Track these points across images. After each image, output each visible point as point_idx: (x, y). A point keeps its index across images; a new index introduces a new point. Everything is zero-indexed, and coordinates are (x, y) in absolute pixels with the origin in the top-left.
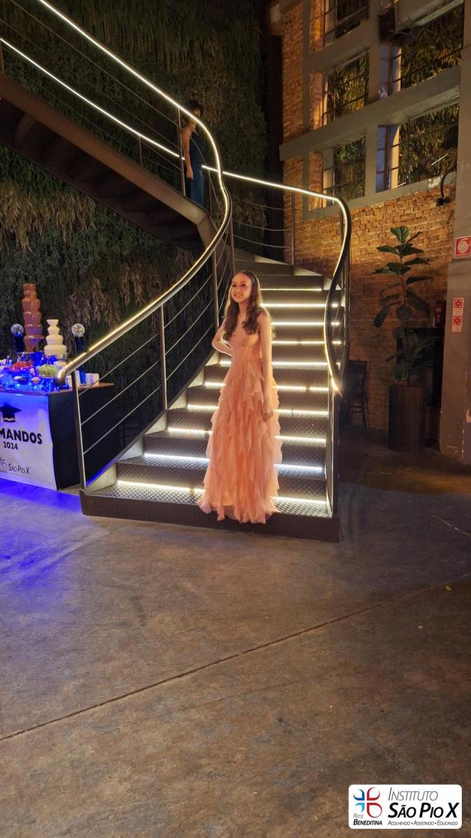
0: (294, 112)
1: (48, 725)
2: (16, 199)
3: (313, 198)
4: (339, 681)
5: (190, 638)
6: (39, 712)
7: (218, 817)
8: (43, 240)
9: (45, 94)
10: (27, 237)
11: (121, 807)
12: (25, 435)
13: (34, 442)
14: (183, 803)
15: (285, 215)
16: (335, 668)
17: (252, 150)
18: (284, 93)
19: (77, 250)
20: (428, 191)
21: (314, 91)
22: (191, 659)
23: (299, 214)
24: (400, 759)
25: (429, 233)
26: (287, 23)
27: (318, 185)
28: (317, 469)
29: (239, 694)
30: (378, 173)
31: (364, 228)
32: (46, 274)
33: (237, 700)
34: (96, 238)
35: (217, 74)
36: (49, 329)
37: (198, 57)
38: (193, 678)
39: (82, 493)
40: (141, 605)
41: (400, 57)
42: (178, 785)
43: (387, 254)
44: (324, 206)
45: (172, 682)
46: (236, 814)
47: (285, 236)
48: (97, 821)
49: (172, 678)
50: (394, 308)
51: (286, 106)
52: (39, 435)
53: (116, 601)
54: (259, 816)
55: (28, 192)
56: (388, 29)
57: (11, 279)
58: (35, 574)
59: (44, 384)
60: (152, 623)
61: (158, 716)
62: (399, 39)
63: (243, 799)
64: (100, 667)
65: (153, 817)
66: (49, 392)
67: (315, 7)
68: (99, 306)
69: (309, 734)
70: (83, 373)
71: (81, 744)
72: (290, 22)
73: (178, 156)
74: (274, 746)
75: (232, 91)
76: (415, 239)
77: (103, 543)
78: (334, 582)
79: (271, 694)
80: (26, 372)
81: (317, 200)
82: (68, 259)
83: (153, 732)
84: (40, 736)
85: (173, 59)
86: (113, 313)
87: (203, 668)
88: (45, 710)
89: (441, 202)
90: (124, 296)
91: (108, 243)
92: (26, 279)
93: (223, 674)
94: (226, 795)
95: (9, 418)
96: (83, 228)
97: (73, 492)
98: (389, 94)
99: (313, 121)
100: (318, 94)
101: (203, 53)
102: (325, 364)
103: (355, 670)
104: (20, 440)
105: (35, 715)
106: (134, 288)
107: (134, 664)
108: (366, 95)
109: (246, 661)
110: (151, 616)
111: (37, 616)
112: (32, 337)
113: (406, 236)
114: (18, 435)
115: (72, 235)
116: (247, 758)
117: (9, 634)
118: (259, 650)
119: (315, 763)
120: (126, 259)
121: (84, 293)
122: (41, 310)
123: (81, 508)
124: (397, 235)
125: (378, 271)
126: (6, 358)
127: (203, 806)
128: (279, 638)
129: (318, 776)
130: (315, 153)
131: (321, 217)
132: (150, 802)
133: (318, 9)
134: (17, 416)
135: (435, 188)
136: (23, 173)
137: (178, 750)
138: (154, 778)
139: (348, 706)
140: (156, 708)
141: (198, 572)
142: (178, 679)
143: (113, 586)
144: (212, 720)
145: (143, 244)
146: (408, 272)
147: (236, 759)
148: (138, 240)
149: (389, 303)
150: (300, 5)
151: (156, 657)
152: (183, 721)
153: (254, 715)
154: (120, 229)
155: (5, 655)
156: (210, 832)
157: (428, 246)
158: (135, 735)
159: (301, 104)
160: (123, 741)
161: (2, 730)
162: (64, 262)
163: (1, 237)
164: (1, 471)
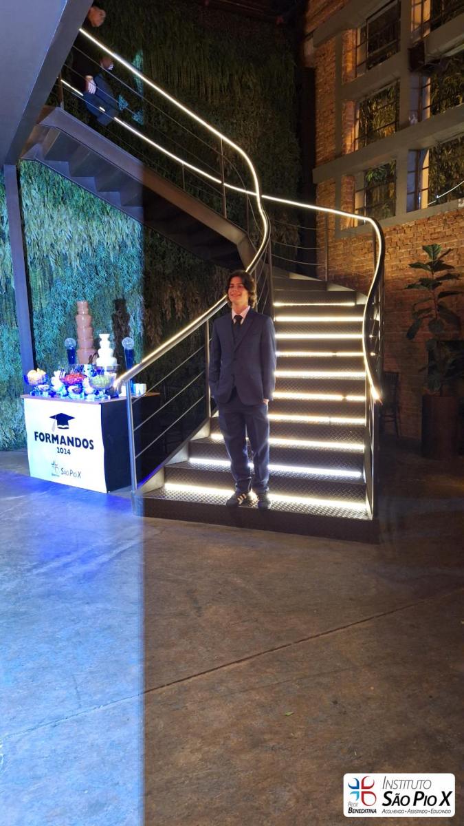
0: (327, 138)
2: (68, 223)
3: (345, 218)
4: (388, 669)
5: (244, 628)
6: (112, 690)
7: (284, 785)
8: (93, 260)
10: (78, 258)
11: (195, 774)
14: (251, 772)
15: (318, 234)
16: (383, 658)
17: (286, 174)
18: (318, 120)
19: (122, 269)
20: (458, 211)
21: (347, 118)
22: (247, 647)
23: (332, 233)
25: (460, 250)
26: (320, 56)
27: (350, 205)
28: (355, 474)
29: (294, 678)
30: (408, 194)
32: (94, 292)
33: (293, 684)
35: (254, 105)
36: (101, 343)
37: (237, 89)
38: (251, 664)
39: (133, 495)
40: (196, 598)
41: (429, 87)
42: (246, 757)
43: (418, 270)
44: (356, 225)
45: (231, 667)
46: (300, 783)
47: (317, 254)
48: (175, 785)
49: (231, 664)
50: (426, 321)
51: (319, 132)
53: (173, 594)
54: (322, 785)
55: (79, 216)
56: (418, 60)
57: (62, 296)
58: (95, 569)
59: (97, 393)
60: (208, 614)
61: (222, 697)
62: (428, 70)
63: (306, 770)
64: (163, 652)
65: (225, 783)
66: (101, 401)
67: (347, 41)
69: (363, 715)
71: (153, 719)
72: (324, 55)
73: (220, 182)
74: (331, 725)
75: (268, 120)
76: (446, 256)
77: (155, 542)
78: (377, 581)
79: (324, 680)
80: (79, 383)
81: (349, 220)
82: (114, 278)
83: (218, 710)
84: (115, 711)
85: (214, 90)
87: (258, 655)
88: (116, 689)
90: (166, 311)
91: (151, 262)
92: (77, 296)
93: (281, 661)
94: (289, 766)
95: (63, 425)
96: (129, 249)
97: (124, 494)
98: (419, 121)
99: (345, 146)
100: (350, 121)
101: (241, 86)
102: (365, 374)
103: (402, 660)
105: (108, 693)
106: (175, 304)
107: (195, 650)
108: (397, 120)
109: (298, 650)
110: (206, 608)
111: (100, 606)
113: (438, 253)
115: (118, 255)
116: (306, 735)
117: (77, 621)
118: (310, 640)
119: (370, 741)
120: (168, 277)
122: (91, 325)
123: (132, 510)
124: (428, 252)
125: (410, 287)
126: (60, 370)
127: (269, 775)
128: (328, 630)
129: (374, 752)
130: (348, 176)
131: (353, 236)
132: (221, 770)
133: (350, 43)
136: (75, 199)
137: (242, 729)
138: (223, 750)
139: (398, 691)
140: (218, 689)
141: (246, 569)
142: (236, 665)
143: (168, 580)
144: (272, 701)
146: (439, 287)
147: (296, 736)
148: (179, 259)
149: (421, 316)
150: (333, 39)
151: (214, 644)
152: (245, 702)
153: (310, 697)
154: (163, 249)
155: (74, 640)
156: (278, 798)
157: (458, 262)
158: (201, 712)
159: (334, 131)
160: (191, 717)
161: (80, 705)
162: (111, 281)
163: (54, 257)
164: (53, 475)
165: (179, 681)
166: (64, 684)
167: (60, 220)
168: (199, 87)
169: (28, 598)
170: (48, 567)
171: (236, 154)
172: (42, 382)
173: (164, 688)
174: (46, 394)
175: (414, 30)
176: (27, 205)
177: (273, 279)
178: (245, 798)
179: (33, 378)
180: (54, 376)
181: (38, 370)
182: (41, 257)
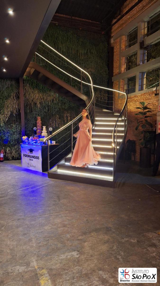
0: (117, 68)
2: (37, 94)
8: (44, 105)
10: (39, 104)
12: (35, 157)
13: (37, 159)
17: (104, 79)
18: (114, 63)
19: (52, 107)
20: (153, 91)
21: (122, 62)
22: (69, 208)
23: (117, 97)
25: (153, 103)
27: (123, 88)
30: (139, 86)
31: (135, 101)
32: (44, 114)
34: (58, 104)
35: (94, 58)
36: (43, 129)
38: (68, 212)
39: (48, 173)
40: (59, 198)
41: (146, 53)
47: (113, 103)
50: (141, 125)
52: (39, 157)
53: (54, 196)
55: (41, 92)
56: (142, 46)
57: (34, 115)
58: (35, 190)
59: (41, 143)
60: (62, 201)
62: (146, 48)
64: (47, 208)
66: (42, 145)
67: (123, 39)
68: (58, 123)
70: (51, 141)
72: (116, 43)
75: (98, 63)
76: (148, 105)
77: (52, 185)
78: (110, 197)
79: (86, 216)
80: (36, 140)
82: (50, 110)
85: (82, 54)
86: (61, 125)
87: (71, 210)
89: (156, 95)
90: (65, 120)
91: (61, 105)
92: (39, 115)
95: (31, 152)
96: (55, 101)
97: (46, 173)
98: (143, 64)
99: (122, 70)
101: (90, 53)
102: (112, 140)
106: (68, 118)
108: (137, 63)
109: (82, 210)
112: (39, 131)
113: (145, 104)
114: (33, 157)
115: (51, 103)
120: (66, 110)
121: (54, 119)
122: (42, 124)
123: (48, 177)
124: (142, 104)
125: (136, 114)
126: (32, 136)
130: (122, 79)
131: (123, 98)
134: (33, 152)
135: (155, 90)
136: (39, 87)
139: (104, 219)
143: (53, 193)
146: (146, 115)
148: (70, 104)
149: (140, 123)
150: (119, 38)
153: (81, 219)
154: (65, 102)
157: (153, 107)
159: (118, 66)
162: (49, 111)
163: (33, 104)
164: (28, 167)
166: (22, 213)
167: (35, 93)
168: (77, 54)
172: (26, 140)
174: (27, 143)
175: (141, 37)
176: (26, 89)
177: (95, 111)
179: (24, 139)
180: (30, 138)
181: (26, 136)
182: (29, 104)
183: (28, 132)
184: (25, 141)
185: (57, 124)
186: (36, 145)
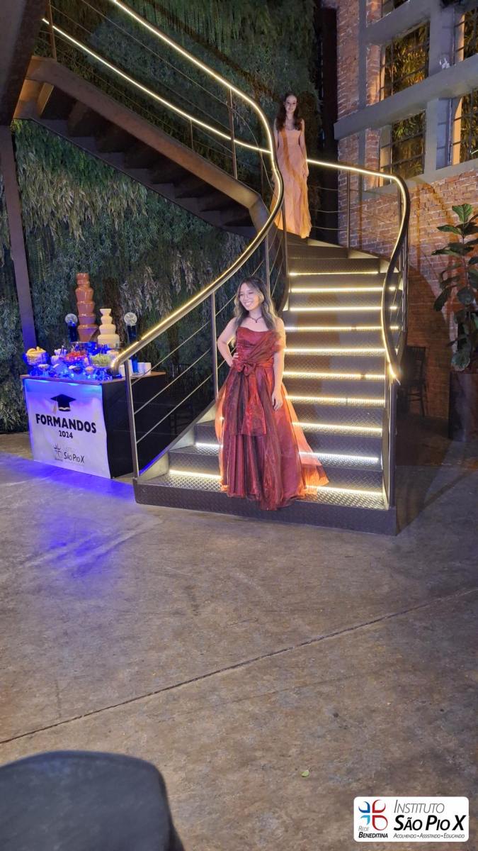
0: (350, 89)
1: (104, 711)
2: (69, 188)
3: (369, 177)
4: (396, 678)
5: (244, 629)
6: (96, 698)
7: (272, 810)
9: (96, 81)
10: (80, 226)
11: (176, 796)
12: (80, 424)
13: (88, 431)
14: (238, 795)
15: (339, 196)
16: (392, 665)
18: (339, 69)
19: (128, 238)
21: (371, 65)
22: (245, 651)
23: (355, 195)
24: (461, 760)
27: (375, 163)
28: (374, 460)
29: (293, 687)
30: (438, 148)
32: (98, 264)
33: (291, 693)
34: (147, 225)
35: (269, 52)
36: (102, 318)
37: (250, 35)
38: (247, 670)
39: (135, 482)
40: (194, 595)
41: (463, 24)
42: (234, 777)
43: (448, 233)
44: (381, 185)
45: (226, 673)
46: (291, 808)
47: (339, 217)
49: (226, 669)
50: (455, 291)
51: (341, 82)
52: (93, 424)
53: (170, 590)
54: (314, 812)
57: (65, 268)
58: (91, 561)
59: (98, 373)
60: (206, 612)
61: (213, 707)
62: (462, 5)
63: (298, 793)
64: (153, 656)
65: (207, 808)
66: (103, 382)
68: (151, 294)
69: (366, 731)
70: (135, 362)
71: (136, 732)
73: (229, 138)
74: (330, 741)
75: (285, 70)
77: (156, 532)
78: (391, 576)
79: (325, 689)
80: (79, 362)
81: (373, 179)
82: (120, 248)
83: (207, 723)
84: (97, 722)
85: (225, 37)
86: (164, 303)
87: (256, 659)
88: (100, 697)
90: (175, 284)
91: (159, 230)
92: (79, 268)
93: (280, 668)
94: (280, 789)
95: (64, 407)
96: (134, 215)
97: (127, 480)
98: (450, 65)
99: (369, 96)
100: (375, 68)
101: (255, 32)
102: (384, 350)
103: (413, 666)
104: (75, 429)
105: (91, 701)
106: (185, 276)
107: (188, 654)
108: (426, 65)
109: (300, 655)
110: (204, 606)
111: (93, 603)
112: (86, 326)
113: (469, 214)
114: (73, 424)
115: (124, 223)
116: (302, 753)
117: (66, 620)
118: (313, 643)
119: (372, 761)
120: (177, 246)
121: (135, 281)
122: (94, 299)
123: (134, 497)
124: (459, 213)
125: (439, 252)
126: (61, 348)
127: (257, 799)
128: (334, 632)
129: (375, 774)
130: (372, 129)
131: (378, 197)
132: (204, 792)
134: (72, 406)
136: (76, 161)
137: (232, 744)
138: (209, 769)
139: (406, 703)
140: (210, 698)
141: (250, 563)
142: (231, 670)
143: (166, 575)
144: (266, 712)
145: (194, 230)
146: (471, 253)
147: (290, 753)
148: (189, 226)
149: (450, 285)
151: (209, 647)
152: (237, 713)
153: (309, 709)
154: (171, 218)
155: (62, 641)
156: (265, 826)
158: (189, 724)
159: (357, 80)
160: (178, 730)
161: (60, 714)
162: (116, 251)
163: (54, 226)
164: (56, 459)
165: (168, 689)
166: (45, 690)
167: (60, 185)
168: (208, 33)
169: (17, 594)
170: (42, 559)
171: (250, 108)
172: (41, 361)
173: (151, 697)
174: (46, 374)
176: (24, 170)
177: (288, 246)
178: (228, 825)
179: (33, 357)
180: (55, 355)
181: (38, 348)
182: (41, 226)
183: (47, 333)
184: (36, 365)
185: (147, 299)
186: (78, 379)
